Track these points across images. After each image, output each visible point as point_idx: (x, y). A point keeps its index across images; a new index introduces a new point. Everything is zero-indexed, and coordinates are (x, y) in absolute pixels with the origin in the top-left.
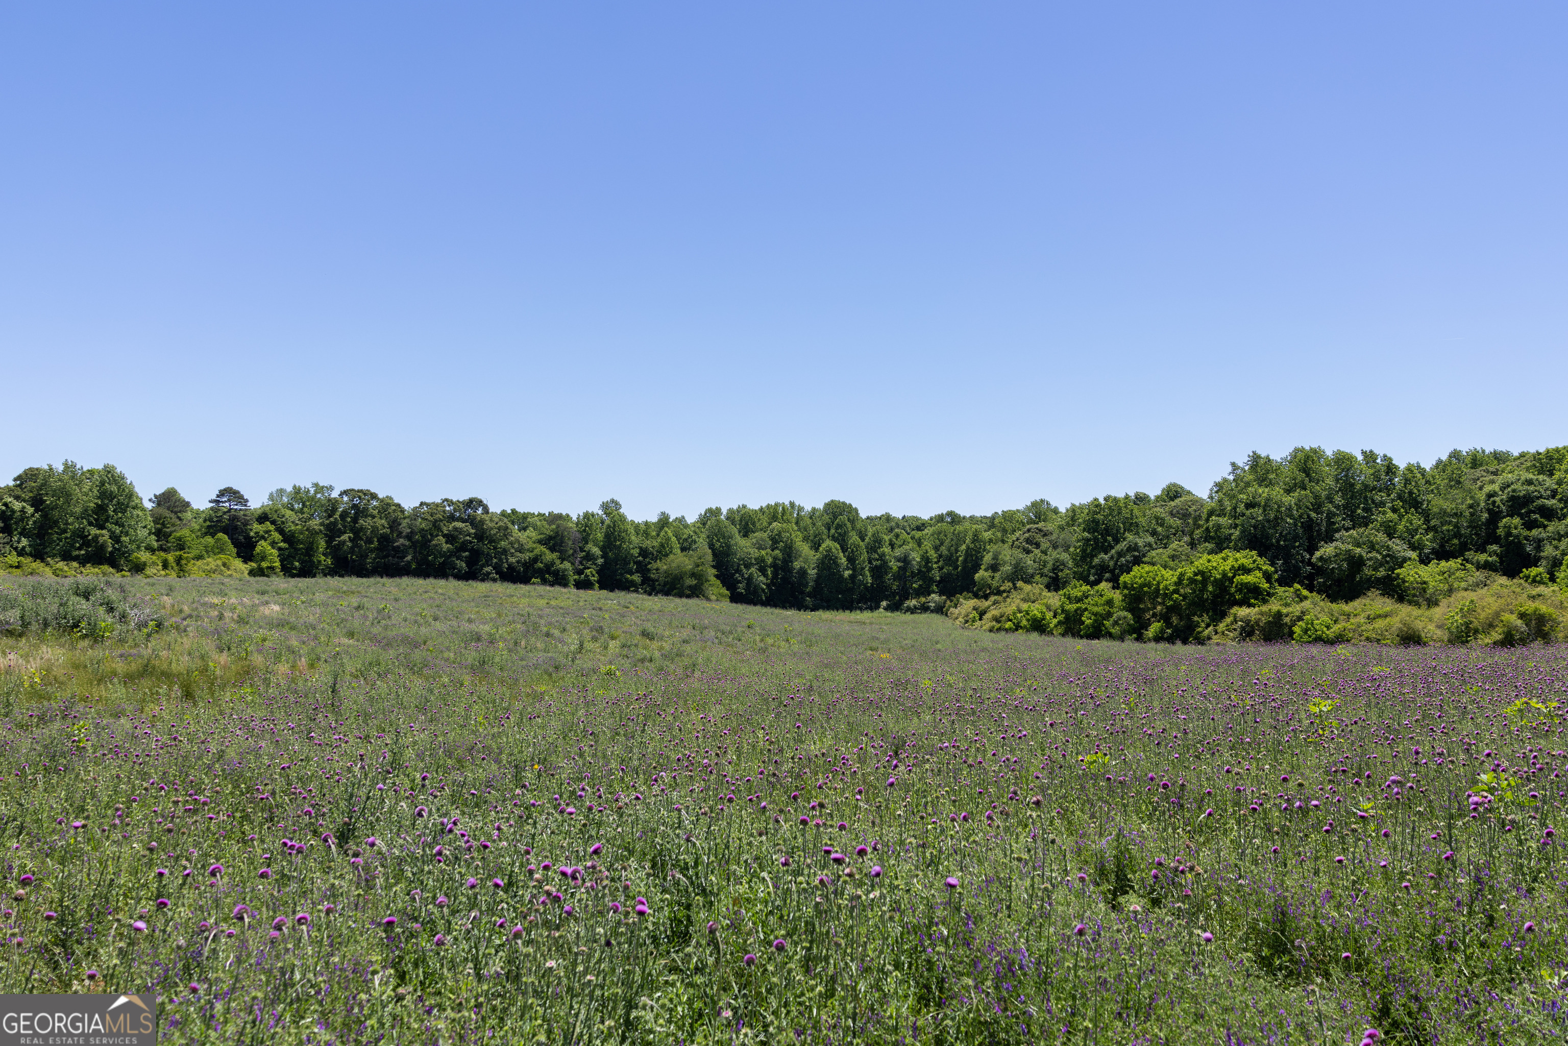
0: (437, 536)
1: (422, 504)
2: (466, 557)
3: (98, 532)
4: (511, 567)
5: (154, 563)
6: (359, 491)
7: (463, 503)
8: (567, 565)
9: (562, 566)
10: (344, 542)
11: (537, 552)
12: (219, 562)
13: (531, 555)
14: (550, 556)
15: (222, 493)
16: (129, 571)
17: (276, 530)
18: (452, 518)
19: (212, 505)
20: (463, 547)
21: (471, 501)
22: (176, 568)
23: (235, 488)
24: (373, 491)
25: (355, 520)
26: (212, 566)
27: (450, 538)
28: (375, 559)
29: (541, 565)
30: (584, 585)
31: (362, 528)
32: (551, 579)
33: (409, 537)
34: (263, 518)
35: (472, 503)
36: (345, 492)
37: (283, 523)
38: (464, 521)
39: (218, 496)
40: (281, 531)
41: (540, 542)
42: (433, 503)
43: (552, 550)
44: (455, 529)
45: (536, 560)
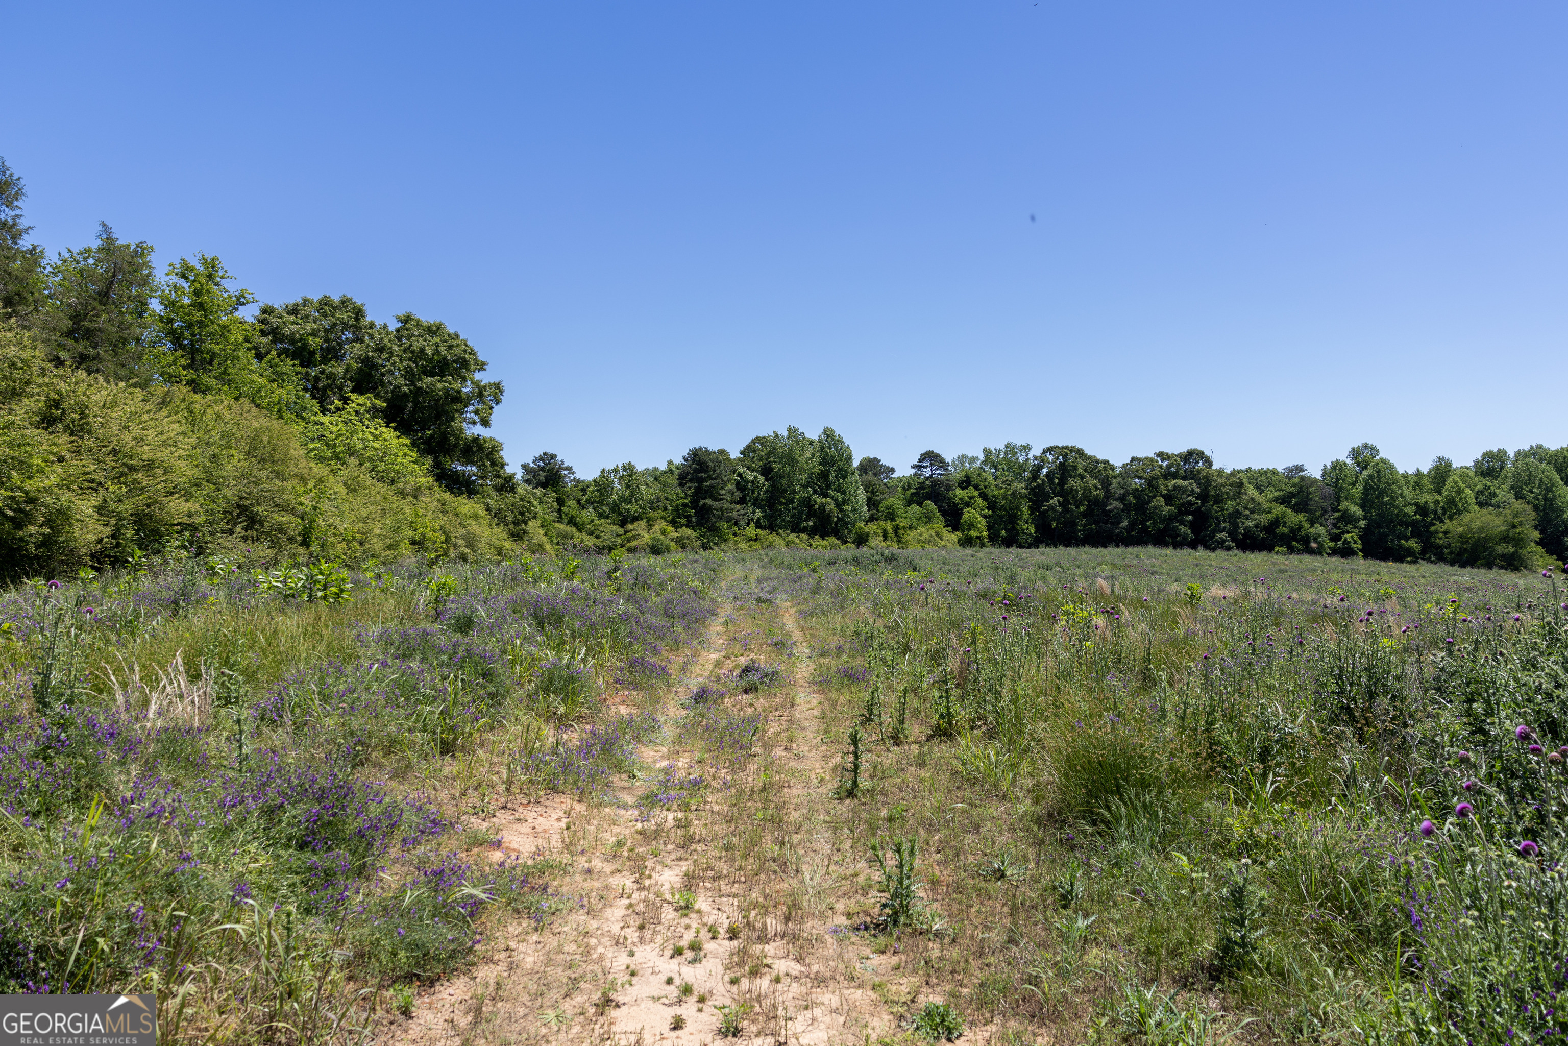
0: (1154, 497)
1: (1133, 459)
2: (1190, 522)
3: (824, 500)
4: (1248, 533)
5: (876, 534)
6: (1063, 448)
7: (1180, 456)
8: (1319, 529)
9: (1313, 530)
10: (1052, 508)
11: (1275, 512)
12: (932, 532)
13: (1269, 516)
14: (1294, 518)
15: (923, 457)
16: (853, 542)
17: (980, 496)
18: (1168, 475)
19: (914, 471)
20: (1185, 508)
21: (1190, 453)
22: (895, 539)
23: (937, 451)
24: (1079, 446)
25: (1063, 481)
26: (926, 536)
27: (1169, 499)
28: (1085, 525)
29: (1286, 530)
30: (1346, 552)
31: (1072, 490)
32: (1300, 547)
33: (1122, 499)
34: (966, 482)
35: (1191, 456)
36: (1050, 450)
37: (986, 487)
38: (1184, 478)
39: (920, 461)
40: (984, 496)
41: (1276, 500)
42: (1147, 458)
43: (1297, 509)
44: (1176, 487)
45: (1276, 522)
